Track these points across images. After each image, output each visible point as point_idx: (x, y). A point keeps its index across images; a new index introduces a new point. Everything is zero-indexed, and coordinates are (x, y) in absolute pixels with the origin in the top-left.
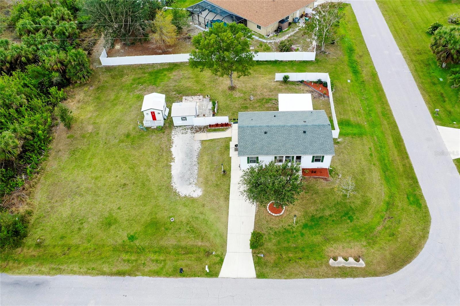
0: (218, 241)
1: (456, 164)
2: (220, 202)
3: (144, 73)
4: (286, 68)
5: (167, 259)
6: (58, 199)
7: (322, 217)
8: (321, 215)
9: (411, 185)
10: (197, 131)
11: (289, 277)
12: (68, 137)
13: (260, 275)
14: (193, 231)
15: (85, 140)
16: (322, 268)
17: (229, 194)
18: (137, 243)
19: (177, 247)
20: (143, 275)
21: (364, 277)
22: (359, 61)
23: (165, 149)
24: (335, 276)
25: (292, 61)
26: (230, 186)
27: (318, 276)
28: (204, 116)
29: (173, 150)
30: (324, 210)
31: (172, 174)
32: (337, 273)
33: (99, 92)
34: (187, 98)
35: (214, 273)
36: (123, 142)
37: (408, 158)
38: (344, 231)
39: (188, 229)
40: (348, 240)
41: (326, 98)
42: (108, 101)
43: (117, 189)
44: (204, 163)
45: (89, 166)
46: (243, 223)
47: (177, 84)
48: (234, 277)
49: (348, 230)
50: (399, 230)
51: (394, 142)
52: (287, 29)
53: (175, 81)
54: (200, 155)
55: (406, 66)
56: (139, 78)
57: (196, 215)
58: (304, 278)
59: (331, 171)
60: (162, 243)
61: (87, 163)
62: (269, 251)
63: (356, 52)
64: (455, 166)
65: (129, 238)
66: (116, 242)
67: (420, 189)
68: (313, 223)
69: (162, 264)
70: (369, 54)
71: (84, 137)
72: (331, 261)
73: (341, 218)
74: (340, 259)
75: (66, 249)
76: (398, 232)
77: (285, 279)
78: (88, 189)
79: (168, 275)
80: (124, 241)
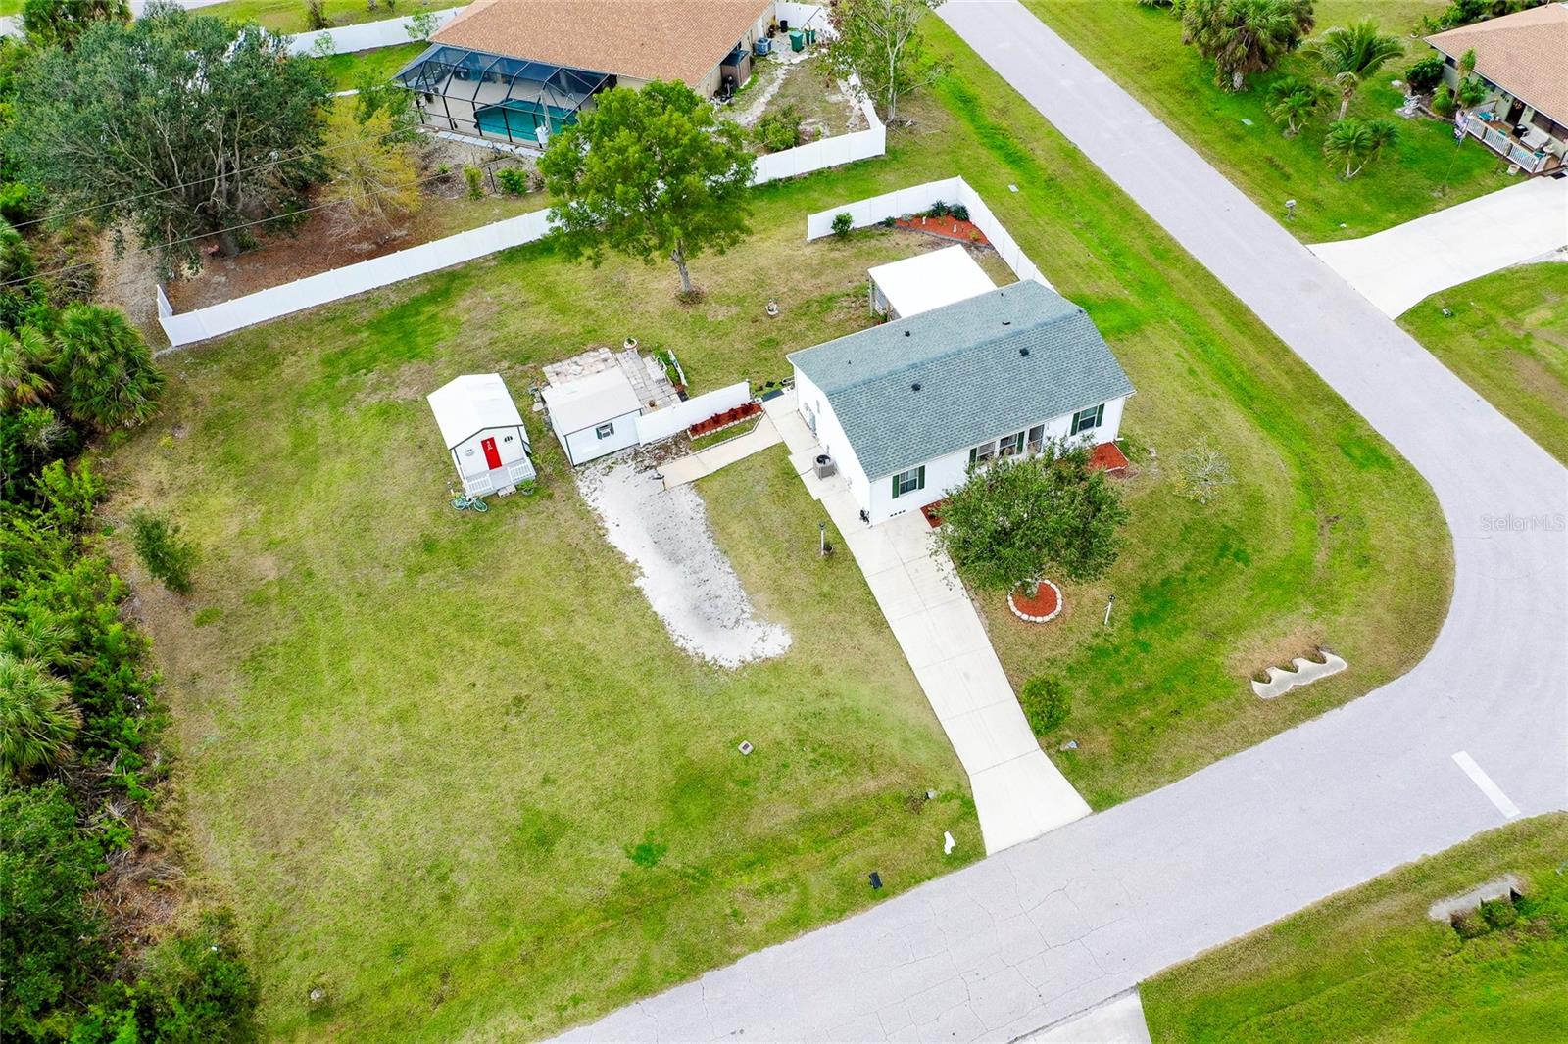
0: (922, 755)
1: (1408, 331)
2: (862, 641)
3: (355, 331)
4: (816, 195)
5: (800, 867)
6: (303, 834)
7: (1168, 578)
8: (1161, 575)
9: (1334, 419)
10: (660, 460)
11: (1177, 772)
12: (200, 623)
13: (1100, 802)
14: (826, 756)
15: (275, 609)
16: (1248, 714)
17: (879, 609)
18: (672, 861)
19: (808, 823)
20: (757, 945)
21: (1363, 695)
22: (1005, 125)
23: (588, 548)
24: (1292, 720)
25: (820, 173)
26: (866, 584)
27: (1249, 740)
28: (652, 405)
29: (614, 538)
30: (1161, 558)
31: (660, 614)
32: (1294, 712)
33: (221, 437)
34: (558, 370)
35: (970, 852)
36: (422, 571)
37: (1286, 350)
38: (1244, 596)
39: (812, 756)
40: (1265, 617)
41: (986, 251)
42: (274, 457)
43: (501, 725)
44: (742, 548)
45: (347, 686)
46: (967, 675)
47: (496, 334)
48: (1032, 837)
49: (1252, 589)
50: (1373, 541)
51: (1229, 319)
52: (749, 80)
53: (483, 326)
54: (716, 526)
55: (1141, 109)
56: (344, 353)
57: (811, 708)
58: (1217, 759)
59: (1125, 446)
60: (751, 830)
61: (330, 681)
62: (1083, 727)
63: (982, 101)
64: (1407, 336)
65: (638, 859)
66: (600, 886)
67: (1363, 420)
68: (1154, 605)
69: (794, 891)
70: (1025, 100)
71: (262, 602)
72: (1257, 687)
73: (1217, 564)
74: (1276, 674)
75: (433, 980)
76: (1372, 547)
77: (1171, 782)
78: (395, 765)
79: (835, 913)
80: (624, 875)
